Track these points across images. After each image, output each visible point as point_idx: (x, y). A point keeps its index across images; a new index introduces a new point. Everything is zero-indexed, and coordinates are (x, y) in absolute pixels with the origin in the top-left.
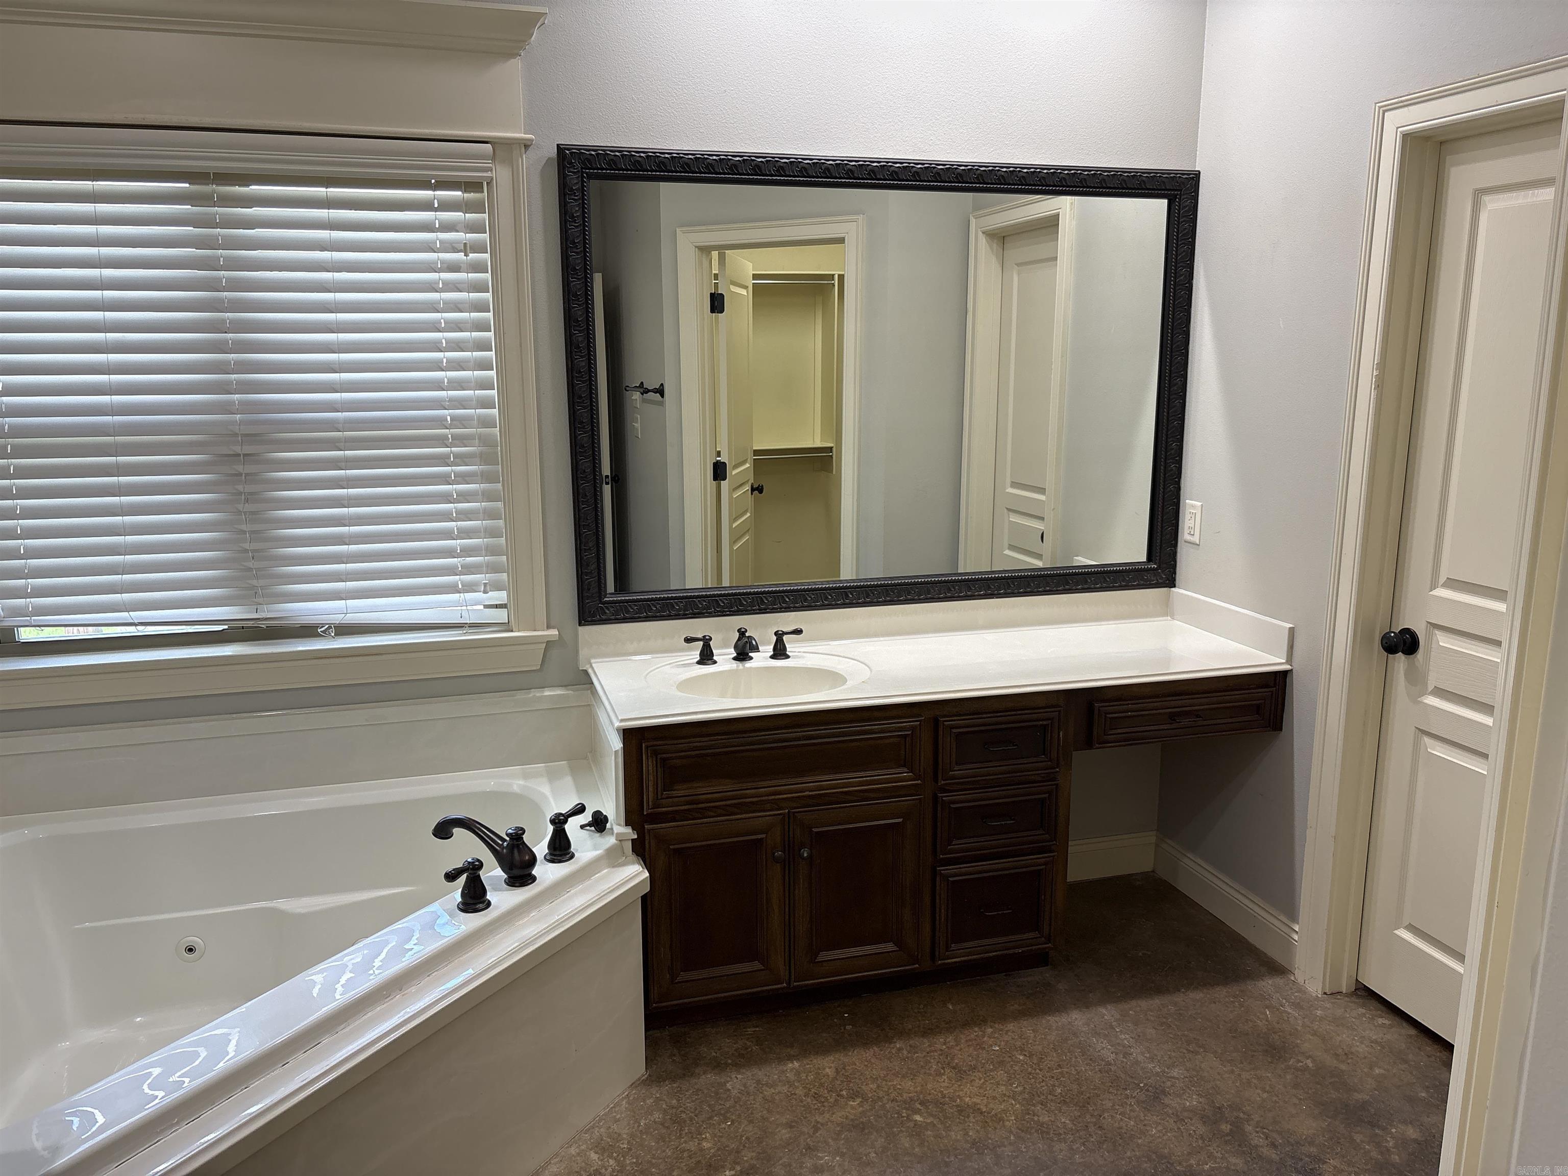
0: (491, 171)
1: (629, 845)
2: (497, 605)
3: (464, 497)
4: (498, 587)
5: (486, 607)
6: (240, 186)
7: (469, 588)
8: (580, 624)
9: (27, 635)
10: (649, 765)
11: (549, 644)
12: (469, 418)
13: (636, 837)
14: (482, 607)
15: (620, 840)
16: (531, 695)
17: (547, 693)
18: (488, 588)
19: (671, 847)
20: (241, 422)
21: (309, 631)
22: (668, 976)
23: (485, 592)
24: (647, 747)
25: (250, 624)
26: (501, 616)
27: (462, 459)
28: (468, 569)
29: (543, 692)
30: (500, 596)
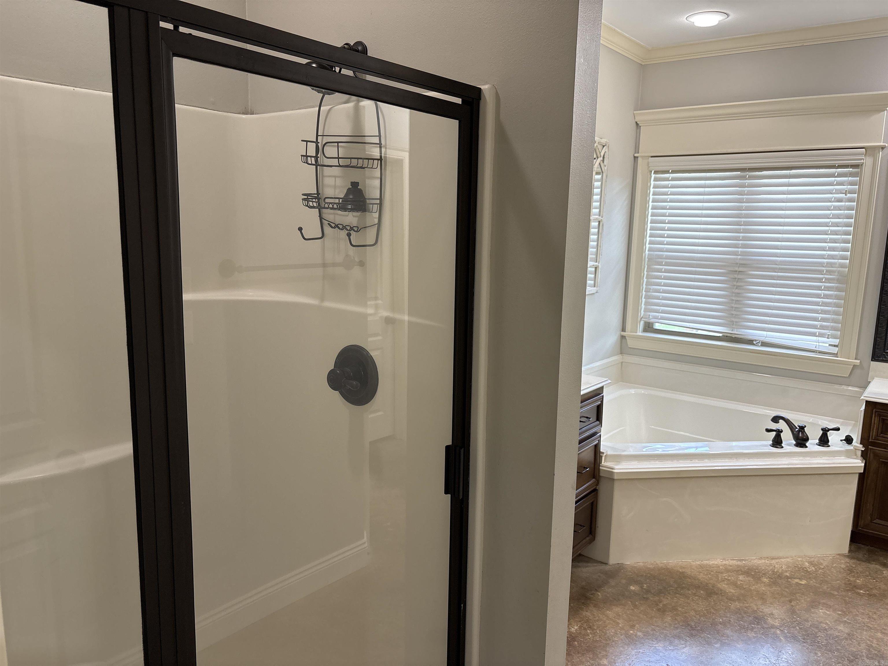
0: (864, 159)
1: (859, 453)
2: (835, 345)
3: (826, 296)
4: (835, 337)
5: (830, 345)
6: (758, 172)
7: (821, 335)
8: (872, 360)
9: (657, 326)
10: (875, 420)
11: (855, 366)
12: (835, 263)
13: (863, 449)
14: (827, 345)
15: (856, 449)
16: (842, 388)
17: (850, 388)
18: (830, 337)
19: (881, 460)
20: (740, 259)
21: (750, 342)
22: (869, 517)
23: (828, 338)
24: (876, 412)
25: (728, 335)
26: (835, 350)
27: (828, 280)
28: (822, 327)
29: (848, 387)
30: (836, 342)
